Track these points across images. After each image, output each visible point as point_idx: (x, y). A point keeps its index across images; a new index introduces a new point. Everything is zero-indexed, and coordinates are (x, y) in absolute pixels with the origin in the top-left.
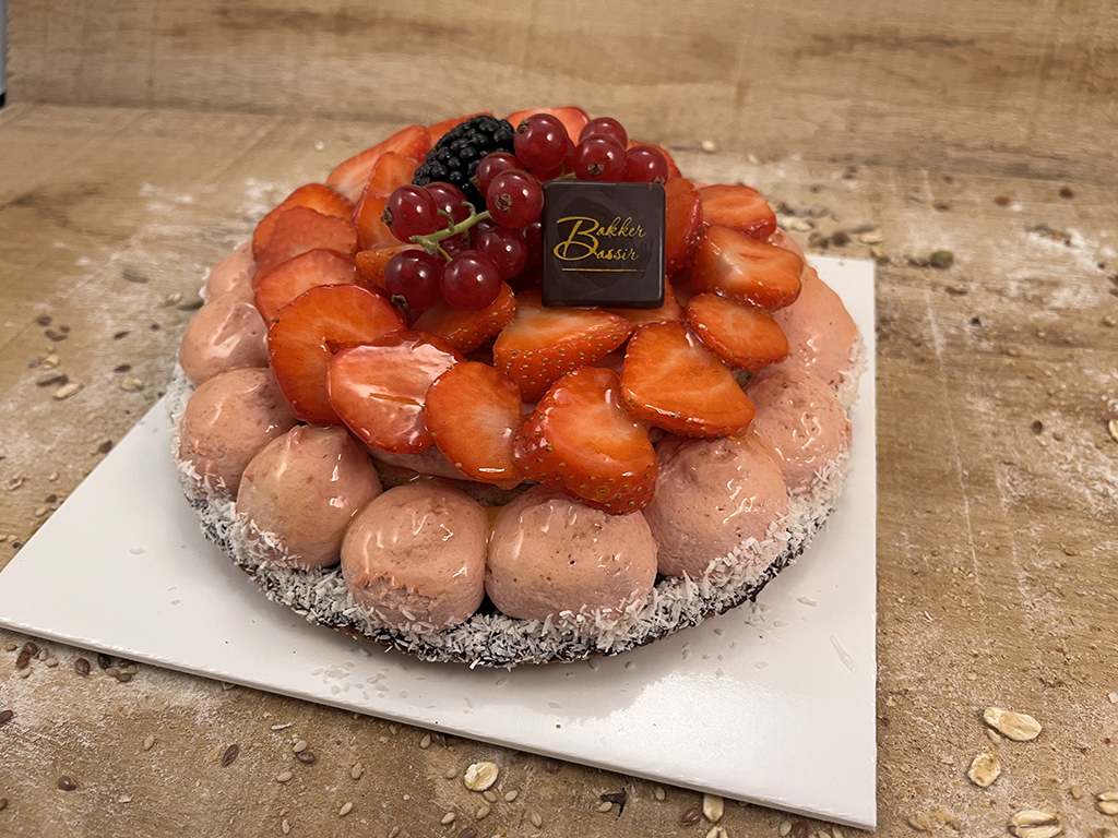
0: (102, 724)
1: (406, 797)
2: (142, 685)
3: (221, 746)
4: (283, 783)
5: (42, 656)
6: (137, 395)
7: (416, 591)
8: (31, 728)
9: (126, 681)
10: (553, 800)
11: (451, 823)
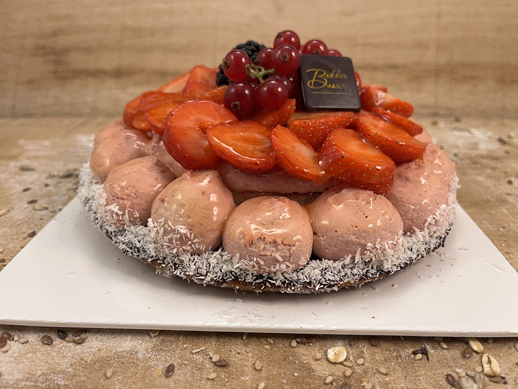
0: (70, 370)
1: (296, 374)
2: (93, 343)
3: (161, 367)
4: (213, 380)
5: (16, 338)
6: (44, 212)
7: (283, 243)
8: (17, 380)
9: (81, 343)
10: (385, 360)
11: (331, 383)
